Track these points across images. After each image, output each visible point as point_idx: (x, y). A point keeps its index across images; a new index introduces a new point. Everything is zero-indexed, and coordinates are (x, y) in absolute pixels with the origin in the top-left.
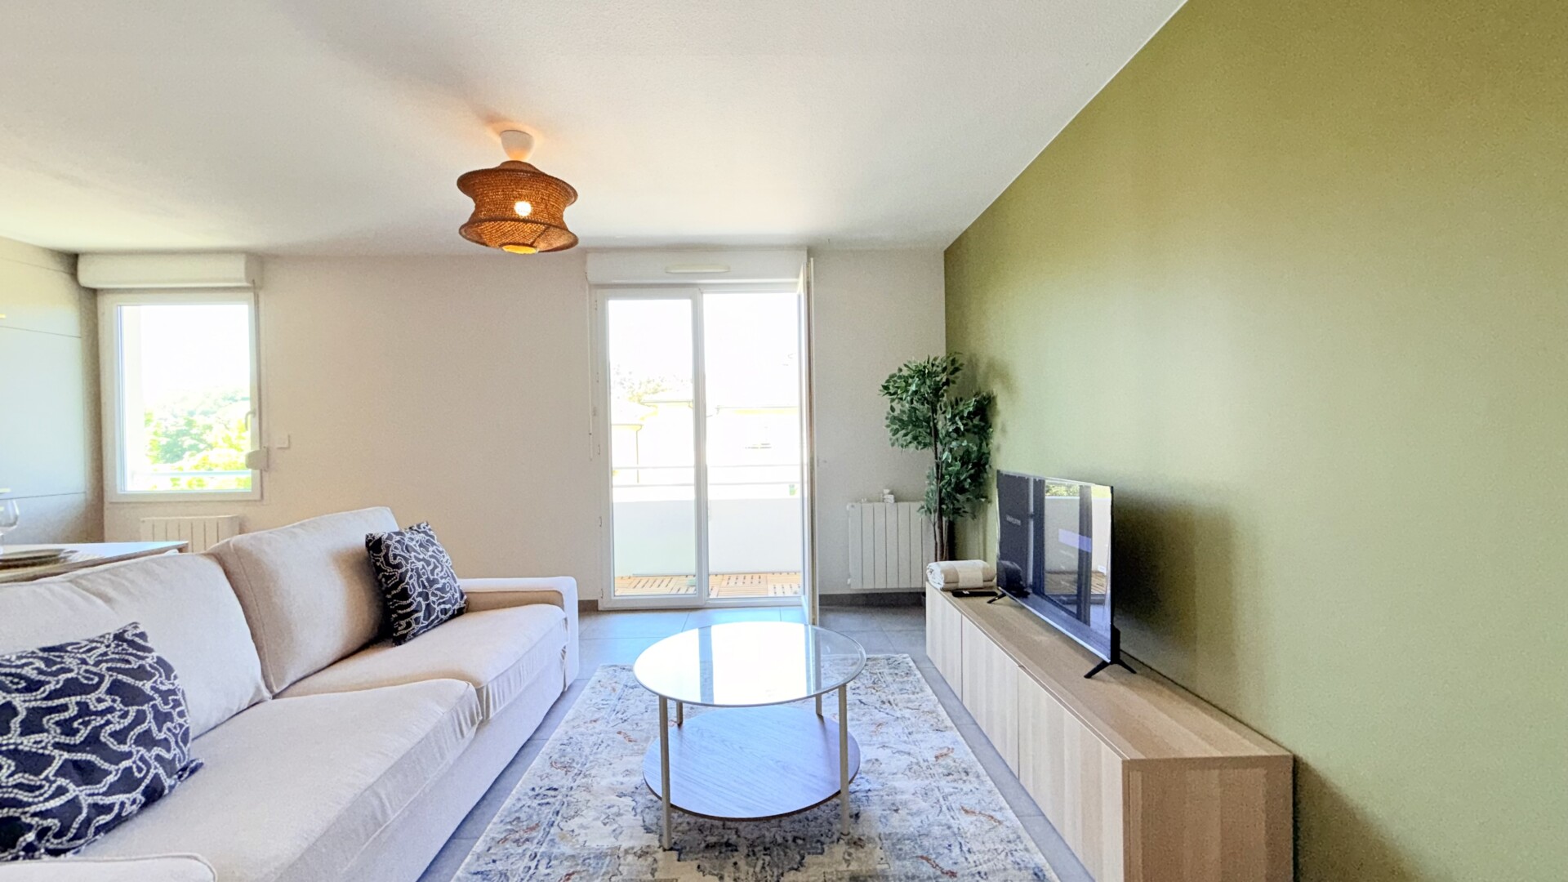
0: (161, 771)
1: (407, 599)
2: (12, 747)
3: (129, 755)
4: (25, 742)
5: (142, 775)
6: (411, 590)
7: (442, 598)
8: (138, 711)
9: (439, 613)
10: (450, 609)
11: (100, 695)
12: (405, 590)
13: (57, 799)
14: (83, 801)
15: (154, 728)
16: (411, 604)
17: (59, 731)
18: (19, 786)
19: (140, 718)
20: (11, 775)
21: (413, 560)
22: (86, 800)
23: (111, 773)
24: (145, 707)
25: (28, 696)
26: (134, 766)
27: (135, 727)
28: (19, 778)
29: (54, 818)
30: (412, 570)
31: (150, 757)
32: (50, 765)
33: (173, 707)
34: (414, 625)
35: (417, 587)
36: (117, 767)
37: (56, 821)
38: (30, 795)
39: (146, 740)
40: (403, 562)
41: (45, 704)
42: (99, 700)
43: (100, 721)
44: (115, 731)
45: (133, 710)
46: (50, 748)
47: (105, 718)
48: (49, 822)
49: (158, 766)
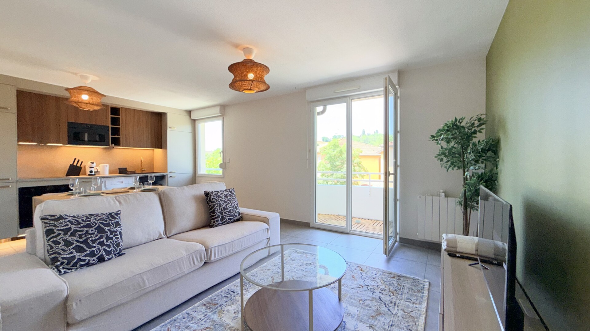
0: (104, 253)
1: (214, 213)
2: (65, 239)
3: (95, 247)
4: (69, 238)
5: (97, 253)
6: (216, 211)
7: (228, 214)
8: (101, 235)
9: (227, 219)
10: (232, 219)
11: (93, 229)
12: (214, 210)
13: (69, 255)
14: (76, 257)
15: (105, 241)
16: (216, 215)
17: (78, 237)
18: (62, 249)
19: (101, 237)
20: (62, 246)
21: (220, 201)
22: (77, 257)
23: (87, 251)
24: (104, 235)
25: (76, 226)
26: (95, 250)
27: (99, 239)
28: (63, 247)
29: (66, 260)
30: (218, 204)
31: (102, 249)
32: (72, 245)
33: (114, 236)
34: (216, 222)
35: (219, 210)
36: (89, 250)
37: (66, 261)
38: (63, 252)
39: (102, 244)
40: (215, 201)
41: (78, 229)
42: (92, 230)
43: (89, 236)
44: (93, 240)
45: (99, 235)
46: (74, 241)
47: (91, 236)
48: (64, 261)
49: (103, 252)
